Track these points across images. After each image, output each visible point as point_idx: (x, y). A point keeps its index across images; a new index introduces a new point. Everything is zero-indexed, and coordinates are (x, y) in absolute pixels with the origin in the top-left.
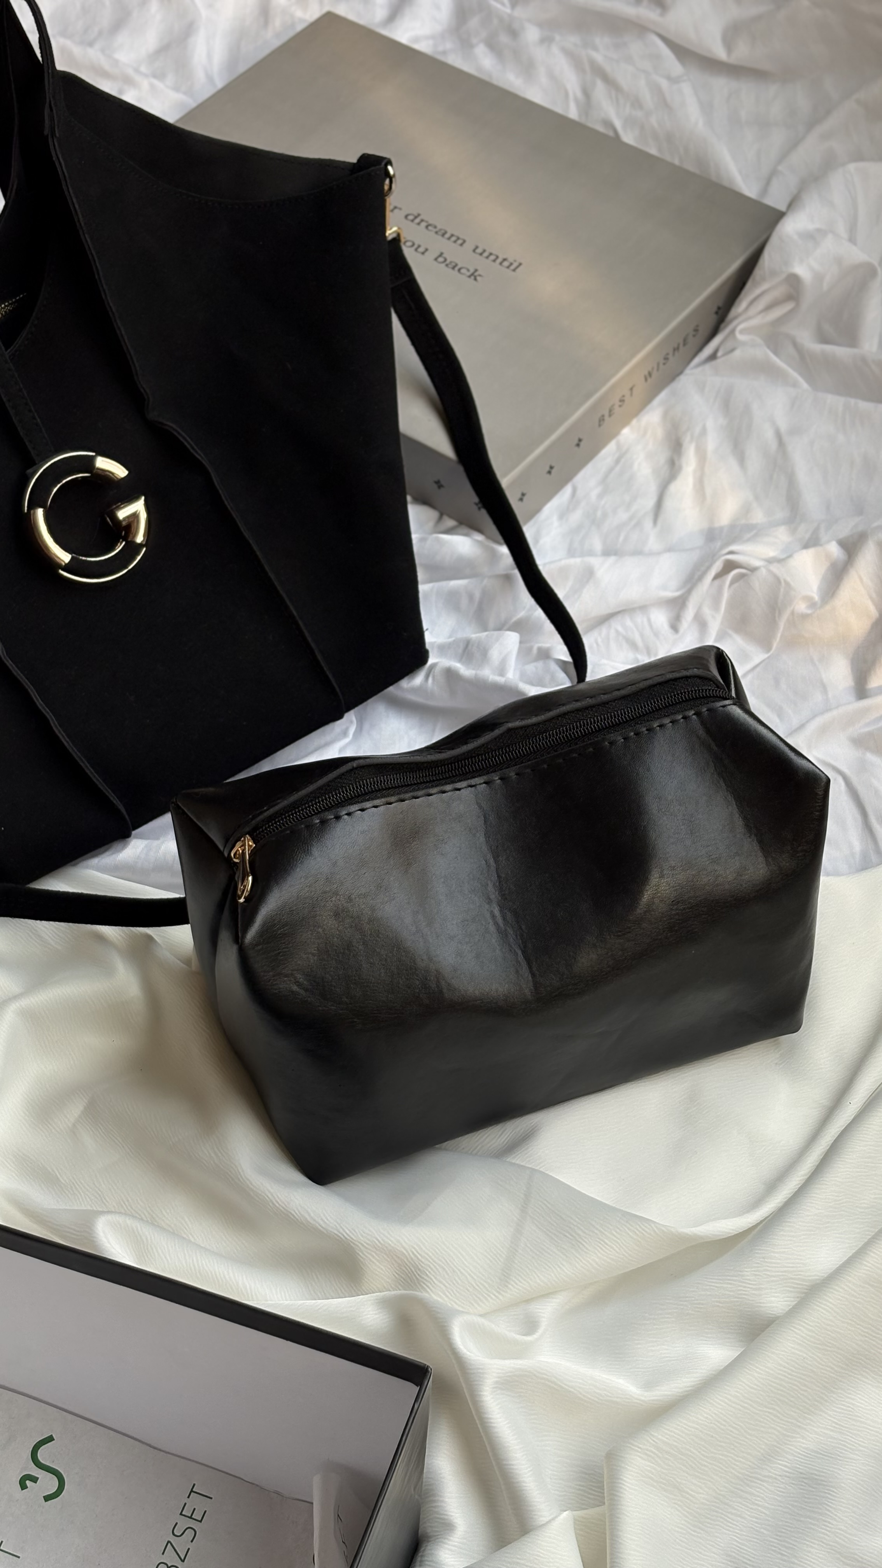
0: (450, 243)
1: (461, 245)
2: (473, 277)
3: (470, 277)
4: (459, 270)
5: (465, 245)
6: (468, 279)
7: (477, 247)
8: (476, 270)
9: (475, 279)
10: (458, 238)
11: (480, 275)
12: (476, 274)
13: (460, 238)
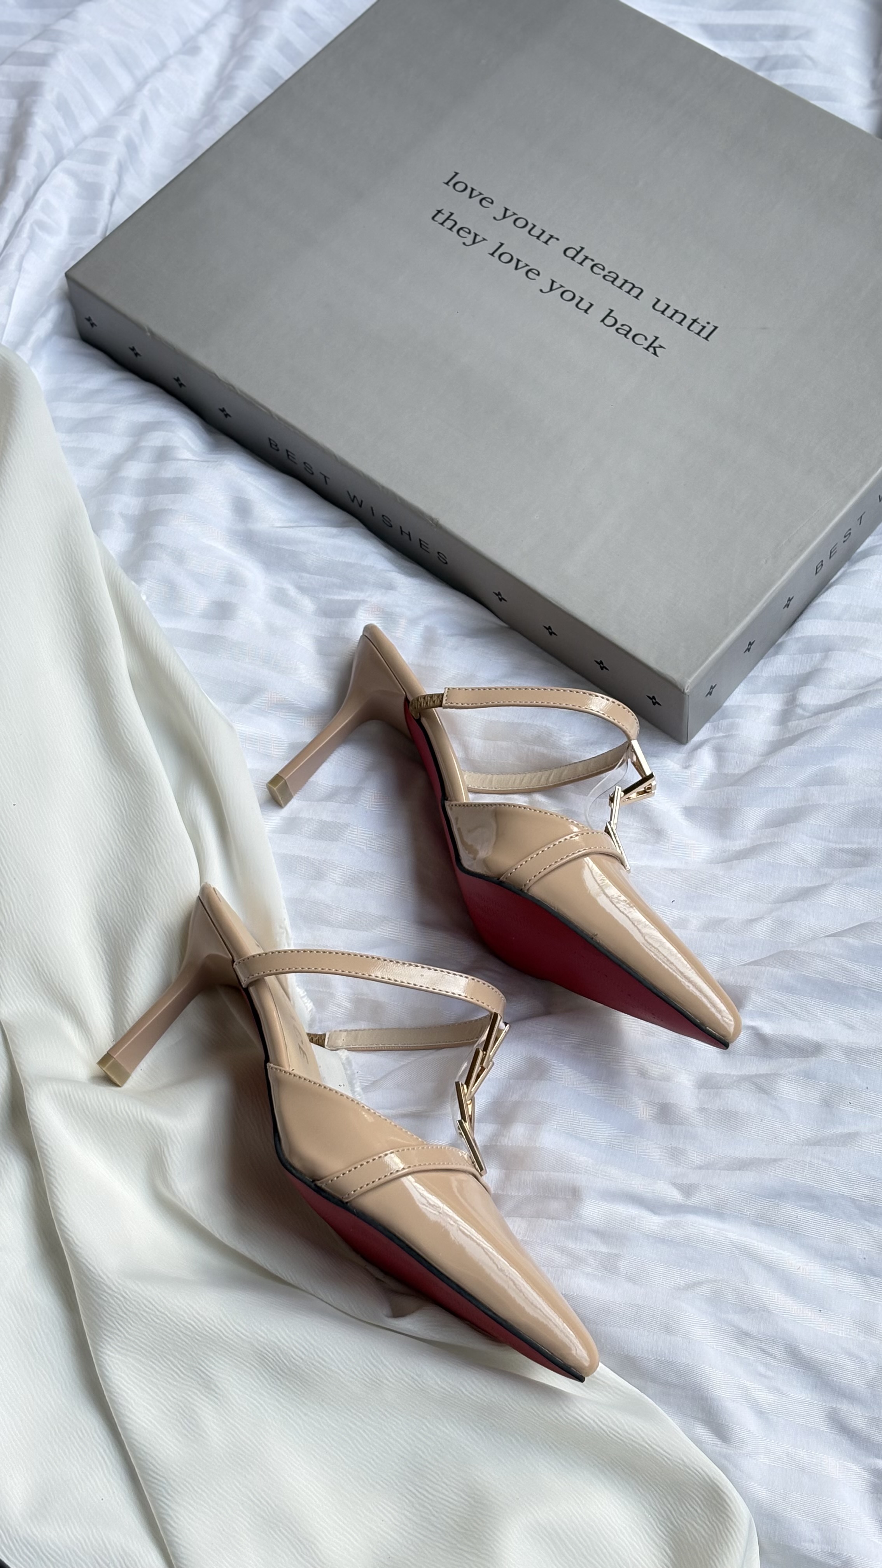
0: (622, 295)
1: (637, 296)
2: (651, 349)
3: (647, 349)
4: (634, 337)
5: (642, 297)
6: (645, 352)
7: (659, 300)
8: (657, 338)
9: (655, 353)
10: (634, 286)
11: (661, 347)
12: (656, 344)
13: (636, 286)
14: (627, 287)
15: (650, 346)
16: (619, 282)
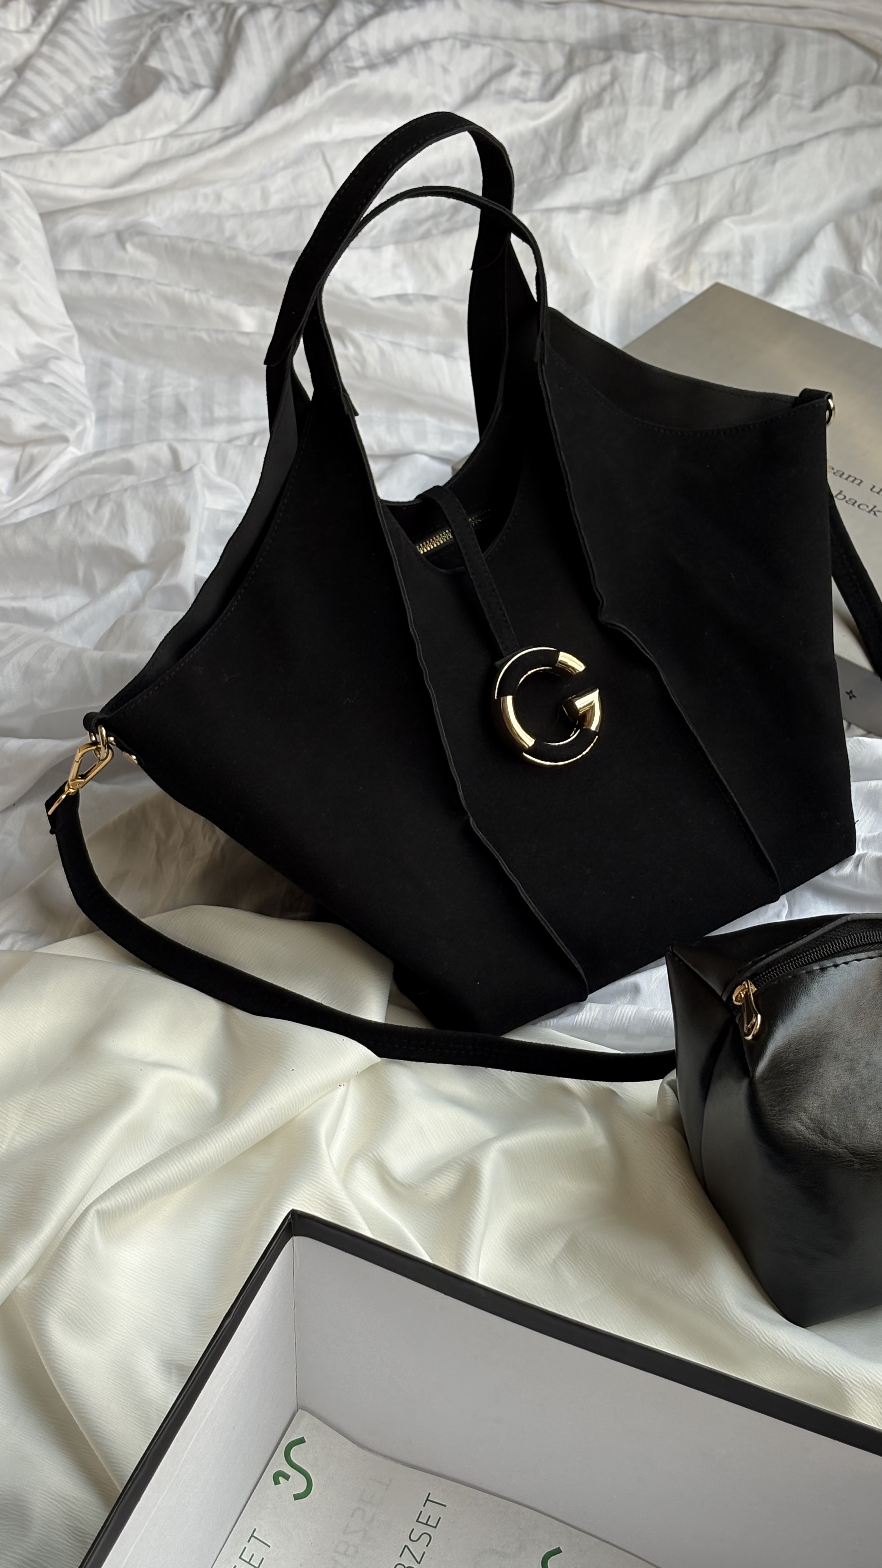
0: (848, 482)
1: (859, 484)
2: (872, 513)
3: (869, 512)
4: (859, 506)
5: (861, 485)
6: (869, 514)
7: (874, 487)
8: (875, 507)
9: (875, 514)
10: (855, 479)
11: (879, 511)
12: (875, 509)
13: (857, 478)
14: (851, 479)
15: (872, 510)
16: (845, 476)
